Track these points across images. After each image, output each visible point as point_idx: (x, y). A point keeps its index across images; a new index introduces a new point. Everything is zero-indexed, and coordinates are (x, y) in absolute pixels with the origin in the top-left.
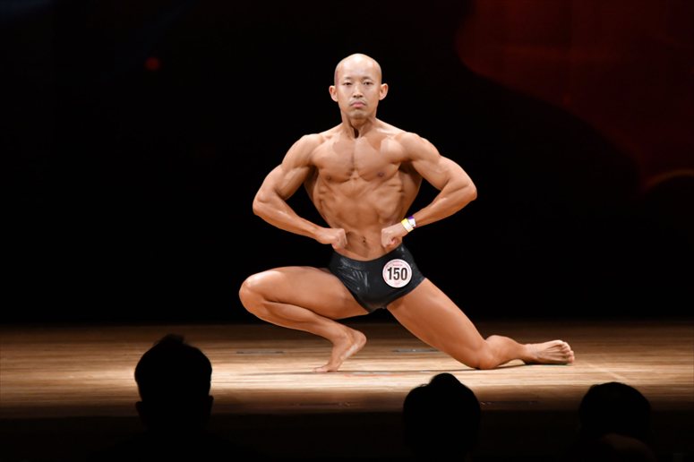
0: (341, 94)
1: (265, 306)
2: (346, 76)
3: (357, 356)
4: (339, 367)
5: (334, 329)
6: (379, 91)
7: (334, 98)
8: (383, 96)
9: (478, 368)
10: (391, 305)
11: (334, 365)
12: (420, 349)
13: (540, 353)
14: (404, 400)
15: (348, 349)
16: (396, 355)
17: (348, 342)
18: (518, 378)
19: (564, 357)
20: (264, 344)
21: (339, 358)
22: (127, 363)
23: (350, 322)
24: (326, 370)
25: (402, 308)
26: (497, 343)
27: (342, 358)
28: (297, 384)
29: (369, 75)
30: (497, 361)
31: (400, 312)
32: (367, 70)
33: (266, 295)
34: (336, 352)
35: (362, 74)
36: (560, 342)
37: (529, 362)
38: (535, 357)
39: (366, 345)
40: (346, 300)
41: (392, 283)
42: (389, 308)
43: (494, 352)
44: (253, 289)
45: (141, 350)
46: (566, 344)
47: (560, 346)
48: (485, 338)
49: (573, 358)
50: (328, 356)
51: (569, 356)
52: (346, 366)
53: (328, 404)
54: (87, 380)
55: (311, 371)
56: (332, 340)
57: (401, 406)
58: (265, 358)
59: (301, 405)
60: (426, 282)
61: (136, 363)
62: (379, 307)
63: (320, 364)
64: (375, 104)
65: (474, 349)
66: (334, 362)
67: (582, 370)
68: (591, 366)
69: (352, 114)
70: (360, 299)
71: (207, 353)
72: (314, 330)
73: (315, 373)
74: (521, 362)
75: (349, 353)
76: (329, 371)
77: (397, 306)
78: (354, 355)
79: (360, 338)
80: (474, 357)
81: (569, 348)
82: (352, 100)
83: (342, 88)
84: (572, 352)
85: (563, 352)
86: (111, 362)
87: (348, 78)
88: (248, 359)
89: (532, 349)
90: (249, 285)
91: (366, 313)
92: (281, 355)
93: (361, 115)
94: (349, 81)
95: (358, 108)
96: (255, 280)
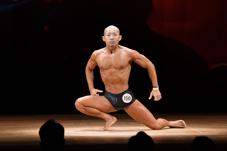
0: (106, 38)
1: (84, 108)
2: (108, 32)
3: (114, 125)
4: (108, 129)
5: (106, 116)
6: (119, 38)
7: (104, 40)
8: (120, 39)
9: (154, 129)
10: (125, 108)
11: (106, 128)
12: (135, 123)
13: (175, 124)
14: (128, 140)
15: (111, 123)
16: (127, 125)
17: (111, 120)
18: (168, 132)
19: (183, 126)
20: (83, 121)
21: (108, 126)
22: (37, 127)
23: (111, 114)
24: (103, 130)
25: (129, 109)
26: (161, 121)
27: (109, 126)
28: (94, 134)
29: (116, 32)
30: (160, 127)
31: (128, 111)
32: (115, 31)
33: (84, 105)
34: (107, 123)
35: (113, 32)
36: (181, 121)
37: (171, 127)
38: (173, 126)
39: (117, 122)
40: (110, 107)
41: (125, 101)
42: (124, 109)
43: (159, 124)
44: (80, 103)
45: (42, 123)
46: (183, 121)
47: (181, 122)
48: (156, 119)
49: (186, 126)
50: (105, 125)
51: (185, 125)
52: (110, 128)
53: (104, 141)
54: (24, 133)
55: (99, 130)
56: (106, 120)
57: (127, 142)
58: (83, 126)
59: (95, 141)
60: (137, 101)
61: (40, 127)
62: (121, 109)
63: (101, 128)
64: (118, 42)
65: (153, 123)
66: (106, 127)
67: (189, 130)
68: (192, 128)
69: (110, 45)
70: (115, 106)
71: (62, 124)
72: (100, 116)
73: (100, 131)
74: (169, 127)
75: (111, 124)
76: (104, 130)
77: (127, 109)
78: (113, 125)
79: (115, 119)
80: (153, 125)
81: (184, 123)
82: (110, 40)
83: (107, 37)
84: (185, 124)
85: (183, 124)
86: (32, 127)
87: (109, 33)
88: (78, 126)
89: (172, 123)
90: (78, 101)
91: (117, 111)
92: (89, 125)
93: (113, 45)
94: (109, 34)
95: (112, 43)
96: (80, 99)
